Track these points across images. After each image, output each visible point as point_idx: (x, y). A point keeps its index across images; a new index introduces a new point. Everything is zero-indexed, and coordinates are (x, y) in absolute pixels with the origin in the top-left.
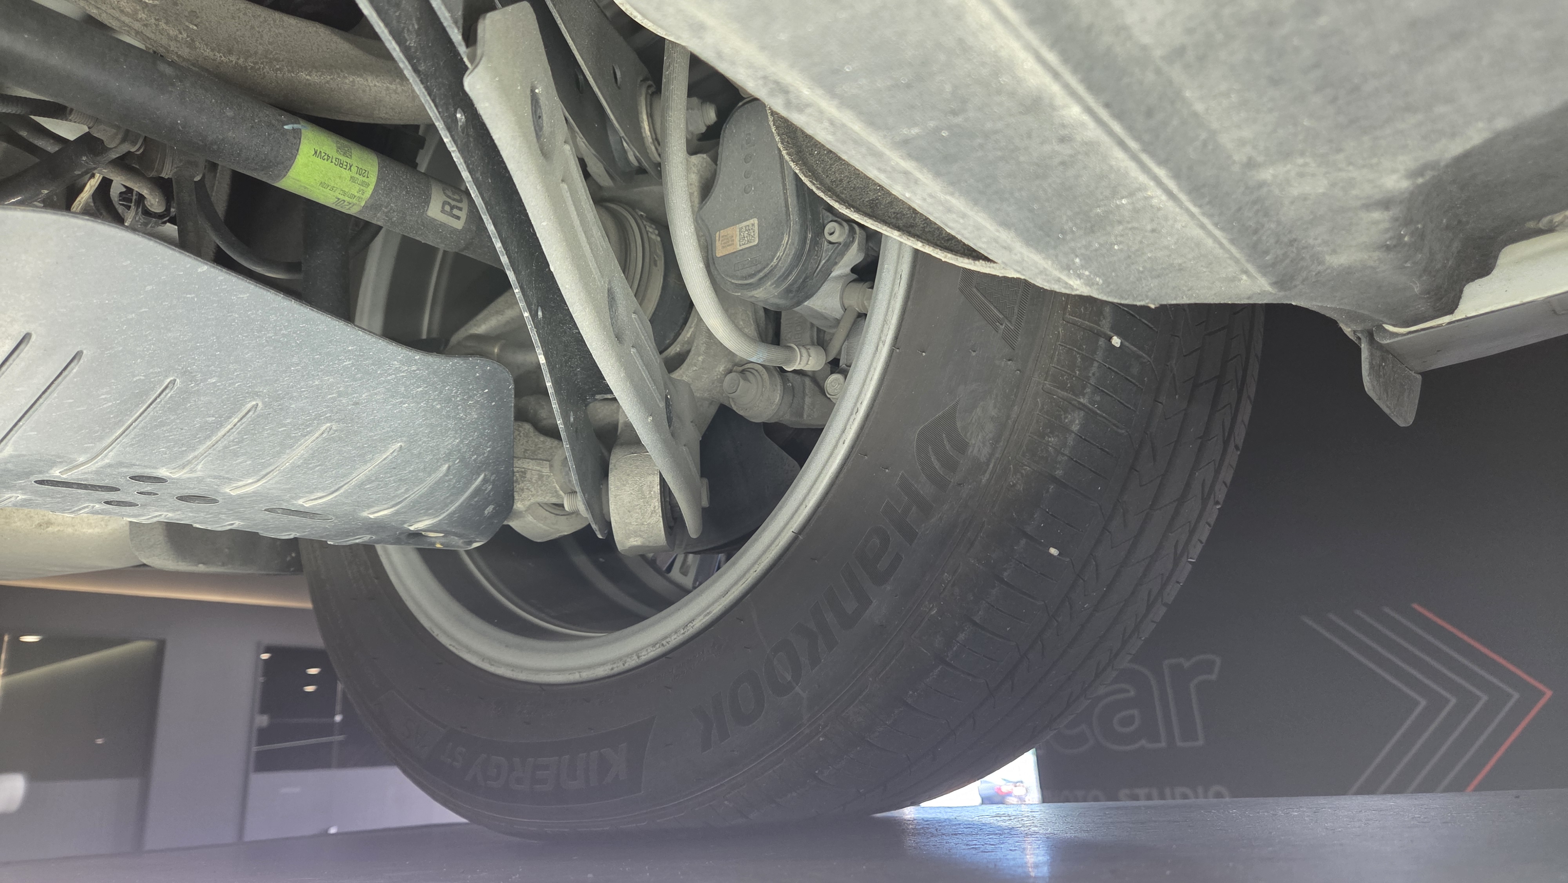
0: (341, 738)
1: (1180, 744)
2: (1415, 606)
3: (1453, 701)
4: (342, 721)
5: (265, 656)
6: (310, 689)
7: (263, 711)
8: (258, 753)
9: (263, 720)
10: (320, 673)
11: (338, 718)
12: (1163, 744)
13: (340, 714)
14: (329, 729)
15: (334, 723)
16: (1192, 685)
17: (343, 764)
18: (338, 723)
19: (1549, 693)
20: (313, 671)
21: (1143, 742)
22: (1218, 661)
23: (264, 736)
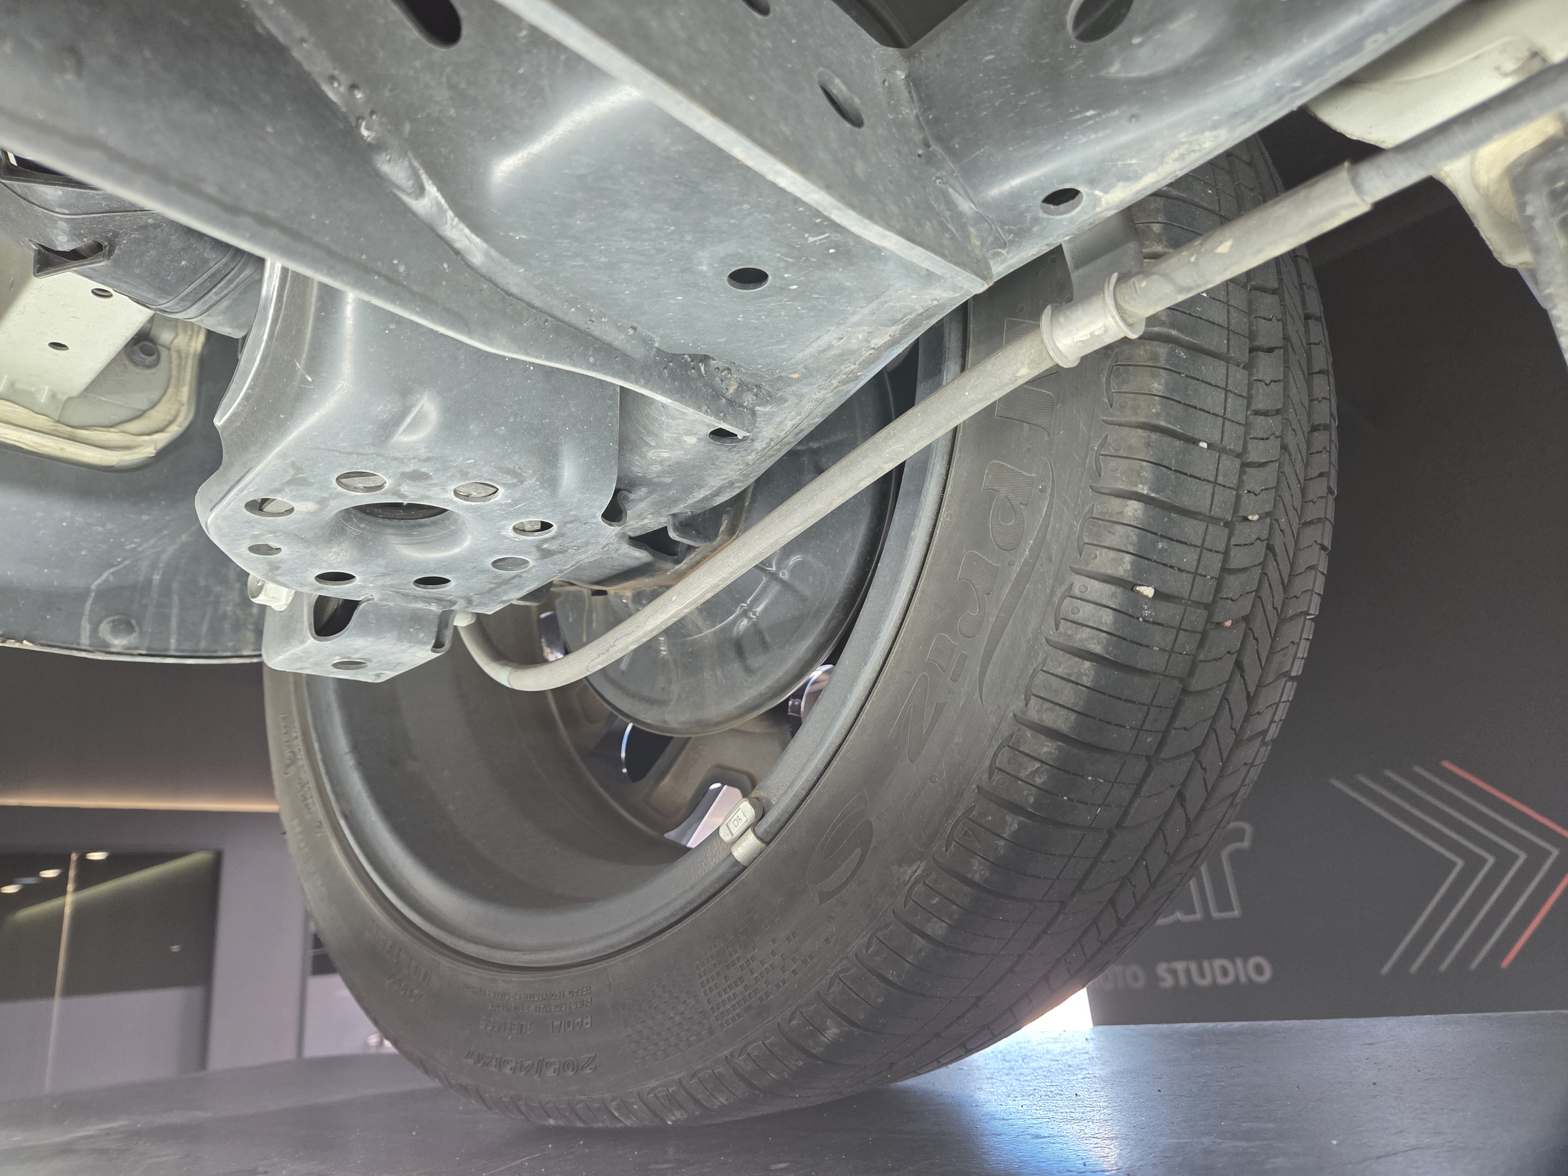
1: (1216, 914)
2: (1446, 764)
3: (1491, 860)
8: (313, 957)
12: (1198, 916)
16: (1224, 855)
21: (1179, 915)
22: (1248, 828)
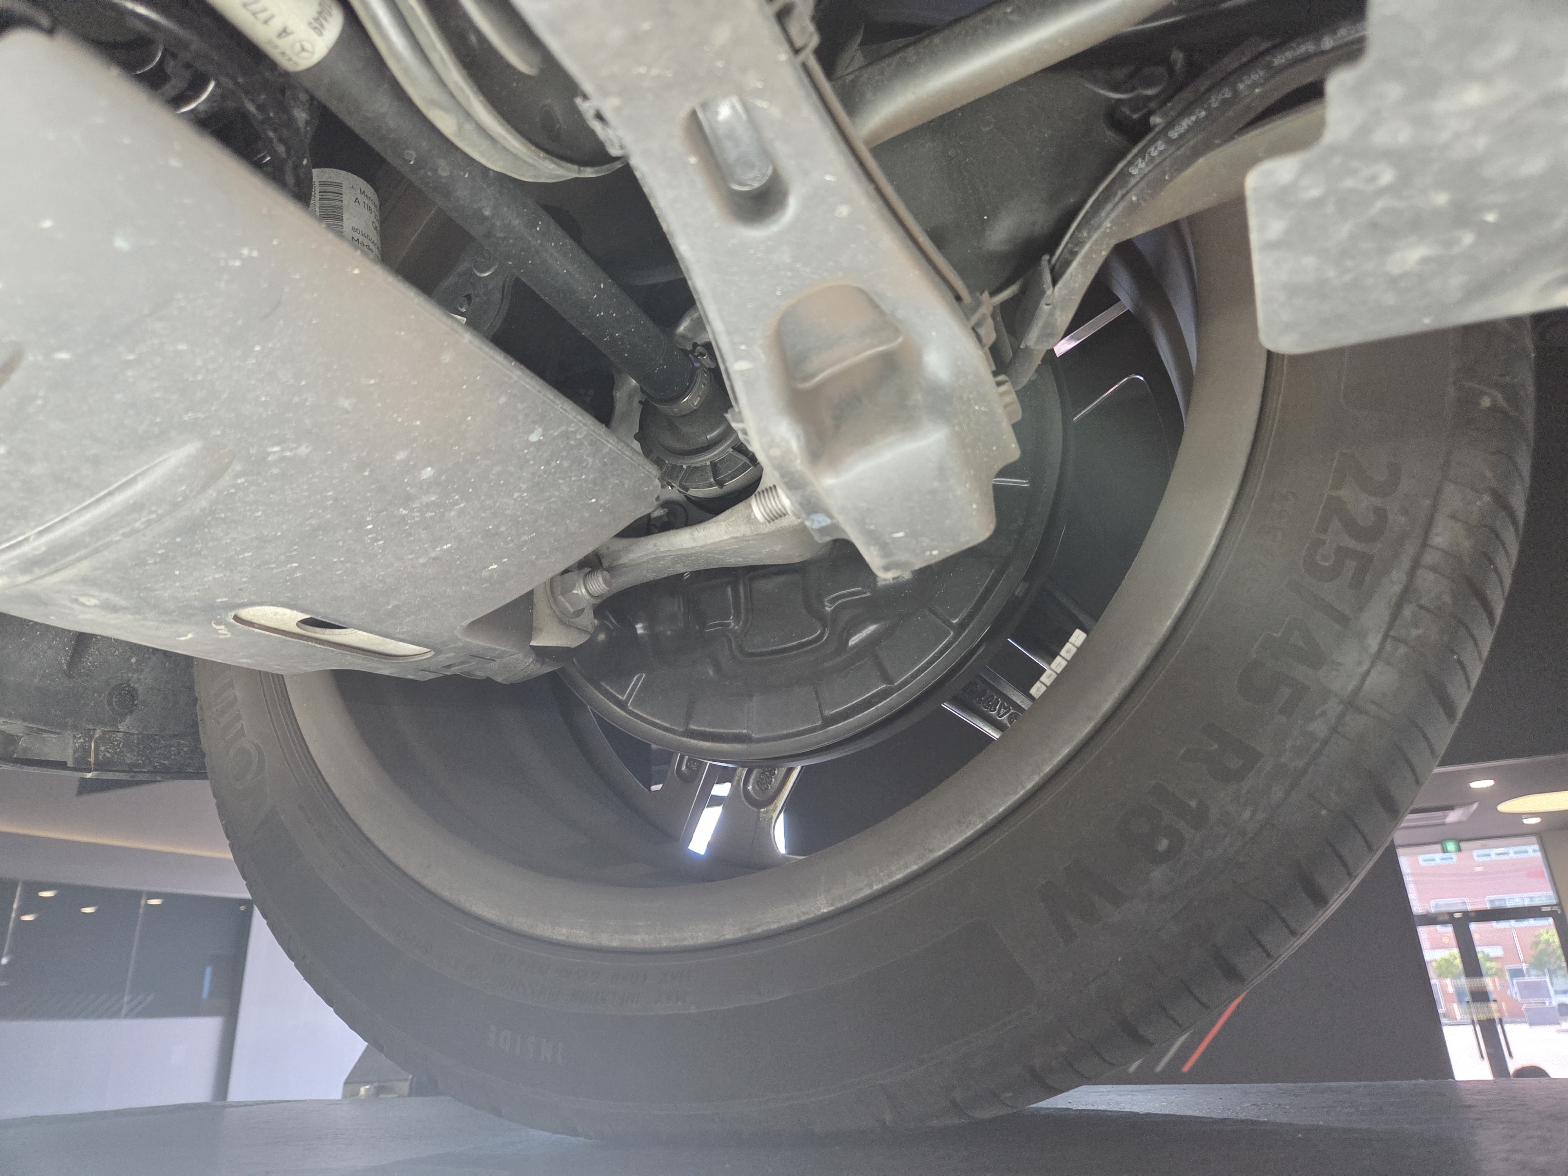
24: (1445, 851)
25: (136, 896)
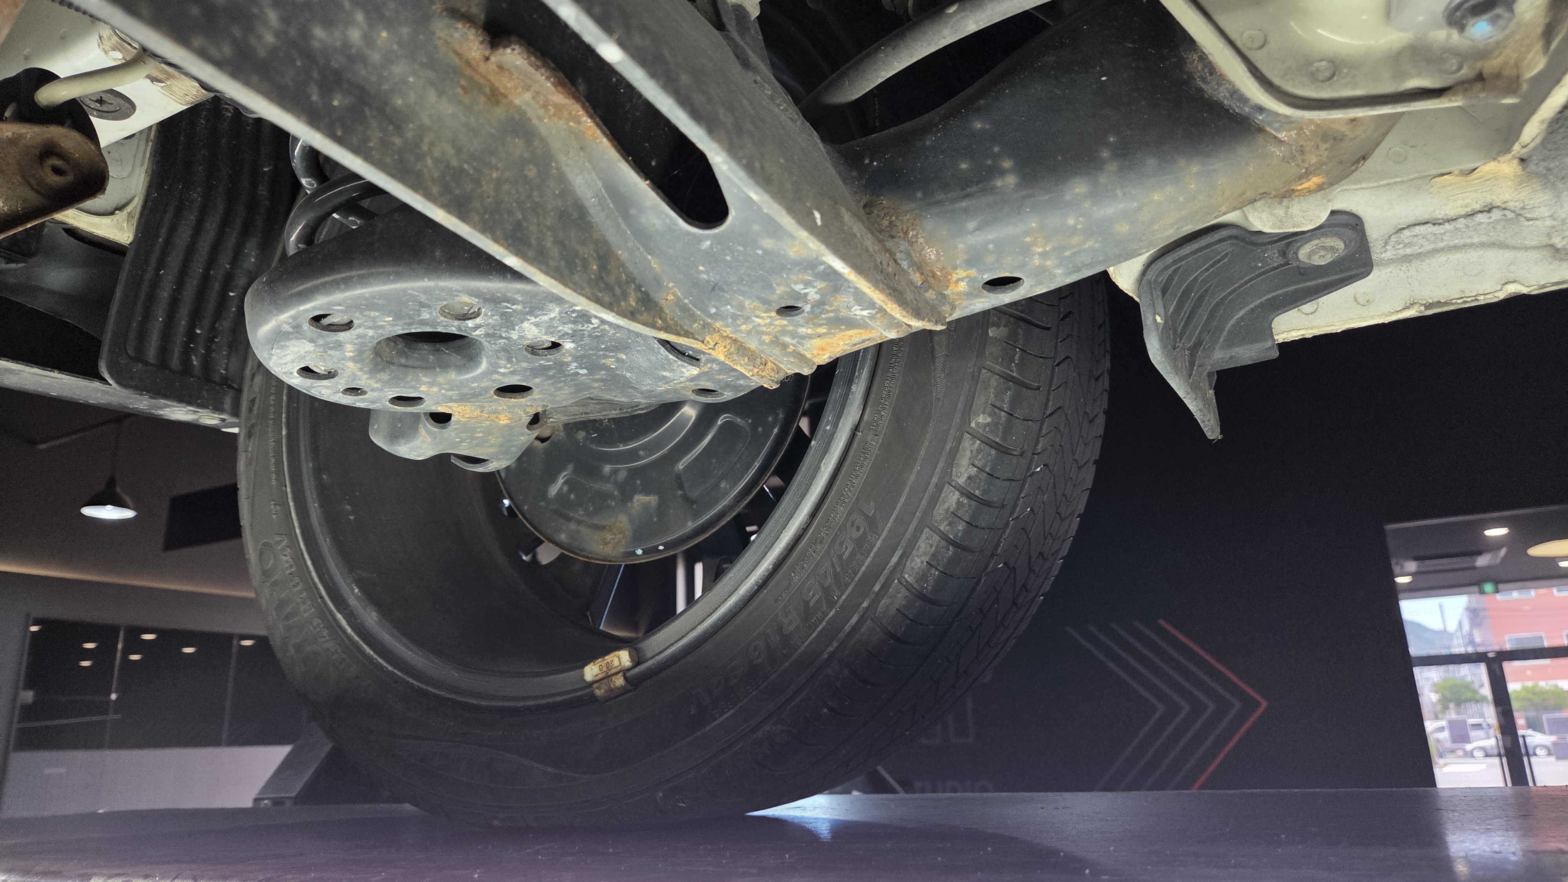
0: (116, 717)
1: (953, 740)
2: (1162, 622)
3: (1187, 709)
4: (118, 699)
5: (34, 629)
6: (86, 663)
7: (28, 686)
8: (22, 732)
9: (28, 696)
10: (97, 647)
11: (114, 697)
12: (937, 740)
13: (116, 692)
14: (104, 707)
15: (110, 701)
17: (118, 744)
18: (115, 702)
19: (1264, 704)
20: (90, 646)
23: (28, 712)
24: (1482, 592)
25: (227, 639)
